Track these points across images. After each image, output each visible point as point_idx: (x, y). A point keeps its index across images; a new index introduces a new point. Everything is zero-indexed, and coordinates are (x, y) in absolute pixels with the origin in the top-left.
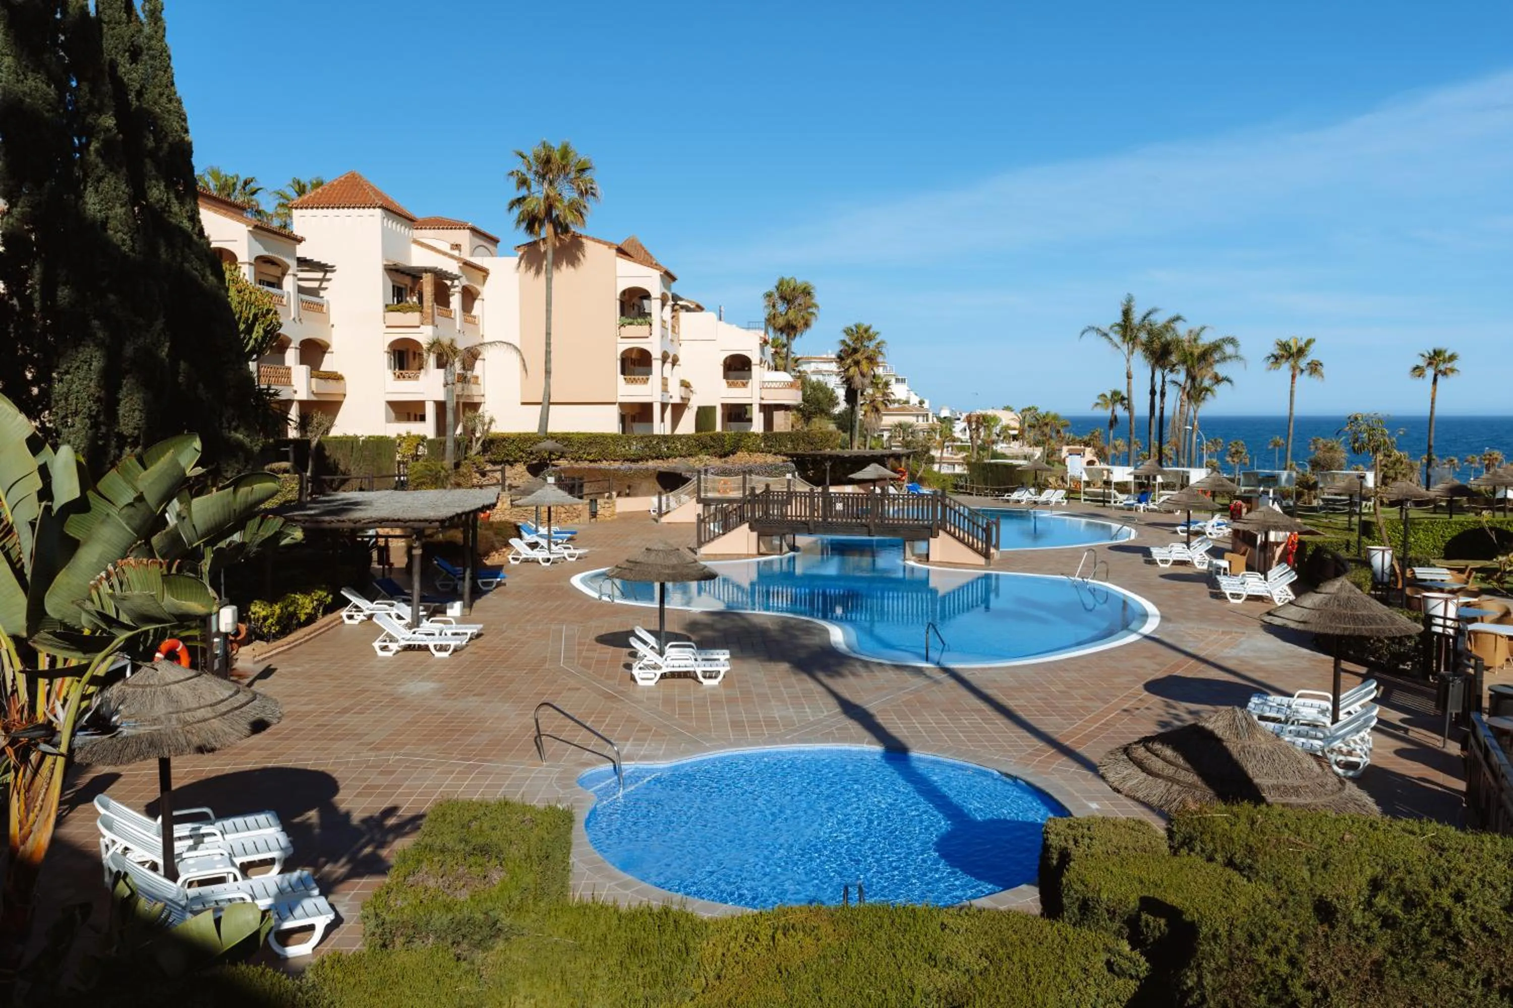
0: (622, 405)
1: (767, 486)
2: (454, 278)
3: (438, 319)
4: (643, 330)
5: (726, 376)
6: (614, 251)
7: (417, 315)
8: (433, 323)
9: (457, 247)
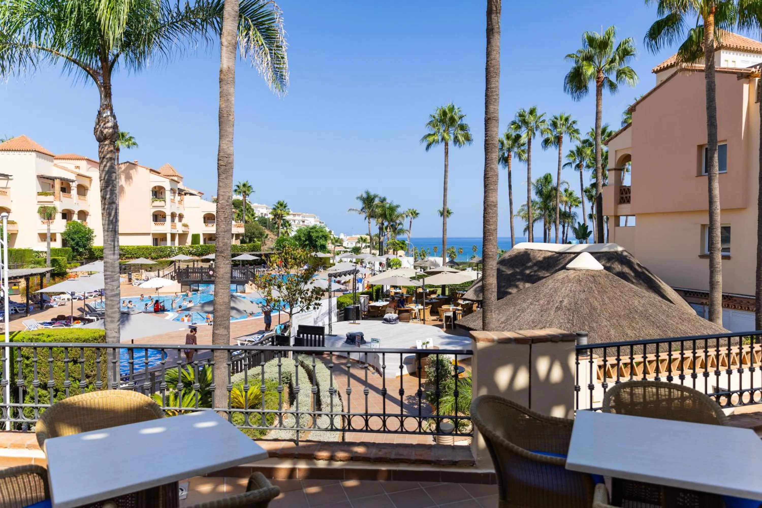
0: (153, 234)
1: (188, 266)
2: (73, 181)
3: (62, 199)
4: (162, 203)
5: (205, 222)
6: (149, 171)
7: (52, 197)
8: (60, 200)
9: (78, 167)
